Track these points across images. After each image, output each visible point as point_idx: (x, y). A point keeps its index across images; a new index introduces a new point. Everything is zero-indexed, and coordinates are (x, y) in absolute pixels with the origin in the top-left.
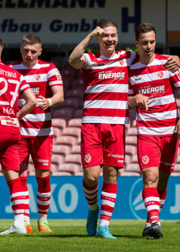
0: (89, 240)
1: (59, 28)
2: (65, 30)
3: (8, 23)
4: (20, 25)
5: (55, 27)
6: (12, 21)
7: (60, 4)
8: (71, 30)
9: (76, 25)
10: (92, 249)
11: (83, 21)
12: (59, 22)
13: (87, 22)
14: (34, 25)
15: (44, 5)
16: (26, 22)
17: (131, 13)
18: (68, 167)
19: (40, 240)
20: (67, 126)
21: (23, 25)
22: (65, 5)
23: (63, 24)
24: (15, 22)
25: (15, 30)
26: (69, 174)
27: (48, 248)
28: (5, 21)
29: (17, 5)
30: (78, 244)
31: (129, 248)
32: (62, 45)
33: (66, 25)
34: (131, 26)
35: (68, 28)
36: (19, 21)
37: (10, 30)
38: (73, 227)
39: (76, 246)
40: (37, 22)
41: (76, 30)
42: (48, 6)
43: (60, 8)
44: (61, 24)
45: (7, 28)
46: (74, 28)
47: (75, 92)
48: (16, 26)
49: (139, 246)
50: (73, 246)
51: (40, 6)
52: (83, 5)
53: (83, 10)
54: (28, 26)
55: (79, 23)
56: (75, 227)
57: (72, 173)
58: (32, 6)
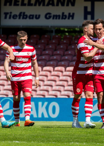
0: (65, 133)
1: (50, 17)
2: (53, 18)
3: (22, 14)
4: (28, 15)
5: (48, 16)
6: (24, 13)
7: (50, 4)
8: (56, 18)
9: (59, 16)
10: (67, 138)
11: (63, 13)
12: (50, 14)
13: (65, 14)
14: (36, 16)
15: (42, 5)
16: (32, 14)
17: (89, 10)
18: (54, 93)
19: (38, 133)
20: (54, 70)
21: (30, 15)
22: (53, 5)
23: (52, 15)
24: (26, 14)
25: (26, 18)
26: (54, 97)
27: (43, 137)
28: (21, 13)
29: (27, 5)
30: (59, 135)
31: (87, 138)
32: (51, 27)
33: (54, 16)
34: (89, 17)
35: (55, 17)
36: (28, 13)
37: (23, 18)
38: (56, 126)
39: (58, 136)
40: (38, 14)
41: (59, 18)
42: (44, 5)
43: (50, 6)
44: (51, 15)
45: (22, 17)
46: (58, 17)
47: (58, 52)
48: (27, 16)
49: (92, 136)
50: (57, 136)
51: (39, 5)
52: (63, 5)
53: (63, 7)
54: (33, 16)
55: (61, 15)
56: (57, 125)
57: (56, 96)
58: (35, 5)
